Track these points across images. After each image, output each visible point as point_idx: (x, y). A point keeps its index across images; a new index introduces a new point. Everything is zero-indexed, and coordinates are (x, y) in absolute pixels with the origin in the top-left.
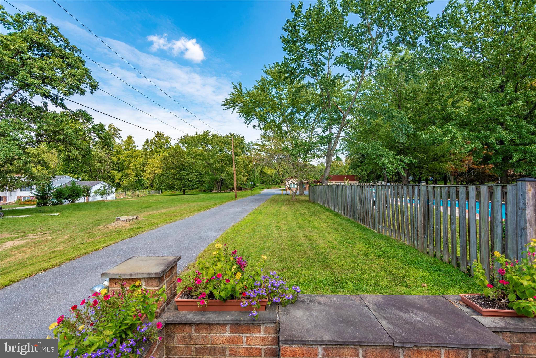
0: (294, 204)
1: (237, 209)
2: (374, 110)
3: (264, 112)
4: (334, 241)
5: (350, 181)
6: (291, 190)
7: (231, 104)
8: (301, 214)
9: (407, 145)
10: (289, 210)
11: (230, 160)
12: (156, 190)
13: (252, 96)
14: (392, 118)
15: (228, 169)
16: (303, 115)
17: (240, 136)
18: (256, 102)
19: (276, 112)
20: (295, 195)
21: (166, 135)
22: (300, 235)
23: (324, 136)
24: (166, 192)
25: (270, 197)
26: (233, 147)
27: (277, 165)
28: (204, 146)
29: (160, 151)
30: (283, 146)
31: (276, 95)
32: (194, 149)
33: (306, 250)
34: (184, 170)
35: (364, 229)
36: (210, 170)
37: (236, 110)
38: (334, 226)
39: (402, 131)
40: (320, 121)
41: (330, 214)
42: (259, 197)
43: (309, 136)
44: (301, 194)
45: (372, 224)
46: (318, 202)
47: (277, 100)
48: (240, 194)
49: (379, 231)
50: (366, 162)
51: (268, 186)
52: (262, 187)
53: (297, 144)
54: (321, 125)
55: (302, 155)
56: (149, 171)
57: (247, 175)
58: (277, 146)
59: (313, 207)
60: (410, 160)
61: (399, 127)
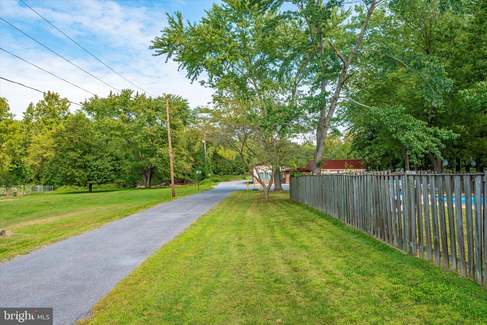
0: (266, 206)
1: (174, 216)
2: (391, 56)
3: (219, 59)
4: (337, 272)
5: (354, 167)
6: (262, 184)
7: (164, 46)
8: (278, 222)
9: (441, 112)
10: (259, 216)
11: (165, 136)
12: (45, 185)
13: (199, 35)
14: (420, 69)
15: (161, 150)
16: (278, 66)
17: (180, 98)
18: (205, 43)
19: (237, 60)
20: (269, 191)
21: (61, 97)
22: (279, 261)
23: (314, 96)
24: (62, 188)
25: (228, 194)
26: (168, 116)
27: (239, 145)
28: (123, 114)
29: (52, 123)
30: (249, 112)
31: (236, 33)
32: (107, 120)
33: (289, 290)
34: (90, 152)
35: (385, 249)
36: (133, 152)
37: (174, 56)
38: (335, 244)
39: (435, 89)
40: (305, 74)
41: (325, 221)
42: (211, 195)
43: (289, 98)
44: (278, 189)
45: (398, 240)
46: (306, 203)
47: (238, 41)
48: (181, 190)
49: (411, 252)
50: (379, 138)
51: (225, 177)
52: (216, 178)
53: (271, 109)
54: (307, 80)
55: (279, 128)
56: (34, 154)
57: (192, 159)
58: (239, 113)
59: (297, 211)
60: (449, 134)
61: (430, 82)
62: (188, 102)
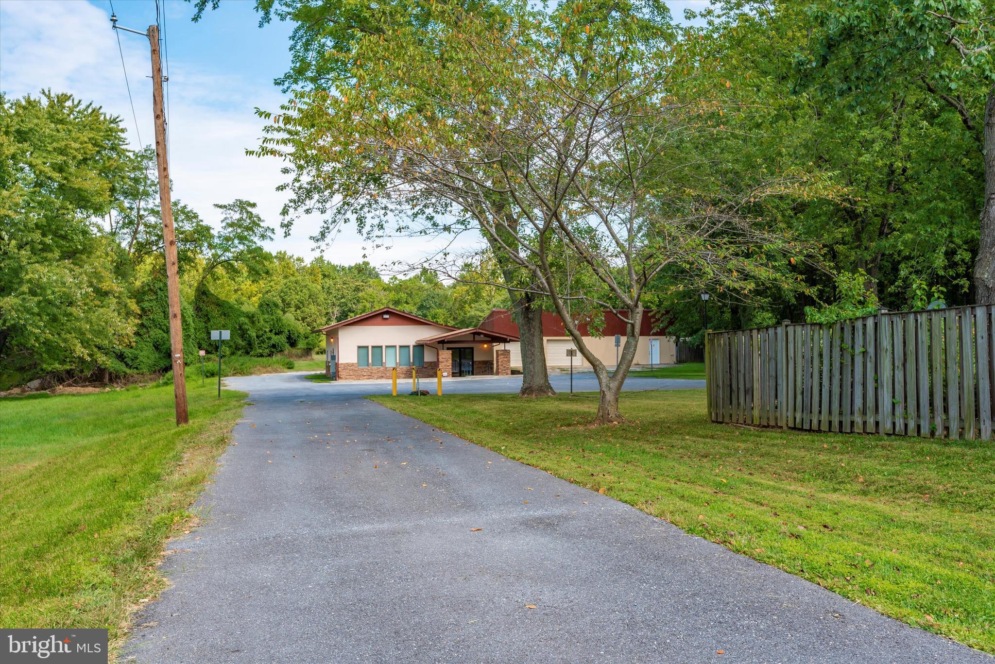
15: (38, 272)
17: (96, 112)
51: (236, 362)
57: (133, 306)
62: (122, 125)
